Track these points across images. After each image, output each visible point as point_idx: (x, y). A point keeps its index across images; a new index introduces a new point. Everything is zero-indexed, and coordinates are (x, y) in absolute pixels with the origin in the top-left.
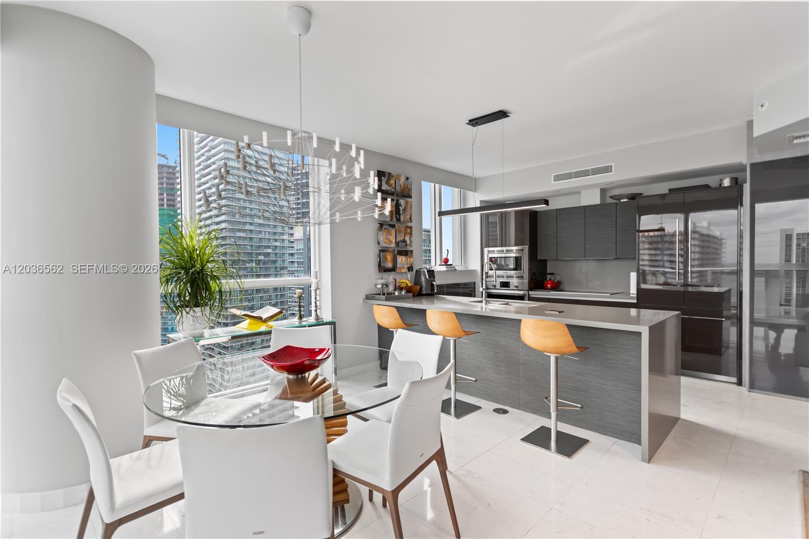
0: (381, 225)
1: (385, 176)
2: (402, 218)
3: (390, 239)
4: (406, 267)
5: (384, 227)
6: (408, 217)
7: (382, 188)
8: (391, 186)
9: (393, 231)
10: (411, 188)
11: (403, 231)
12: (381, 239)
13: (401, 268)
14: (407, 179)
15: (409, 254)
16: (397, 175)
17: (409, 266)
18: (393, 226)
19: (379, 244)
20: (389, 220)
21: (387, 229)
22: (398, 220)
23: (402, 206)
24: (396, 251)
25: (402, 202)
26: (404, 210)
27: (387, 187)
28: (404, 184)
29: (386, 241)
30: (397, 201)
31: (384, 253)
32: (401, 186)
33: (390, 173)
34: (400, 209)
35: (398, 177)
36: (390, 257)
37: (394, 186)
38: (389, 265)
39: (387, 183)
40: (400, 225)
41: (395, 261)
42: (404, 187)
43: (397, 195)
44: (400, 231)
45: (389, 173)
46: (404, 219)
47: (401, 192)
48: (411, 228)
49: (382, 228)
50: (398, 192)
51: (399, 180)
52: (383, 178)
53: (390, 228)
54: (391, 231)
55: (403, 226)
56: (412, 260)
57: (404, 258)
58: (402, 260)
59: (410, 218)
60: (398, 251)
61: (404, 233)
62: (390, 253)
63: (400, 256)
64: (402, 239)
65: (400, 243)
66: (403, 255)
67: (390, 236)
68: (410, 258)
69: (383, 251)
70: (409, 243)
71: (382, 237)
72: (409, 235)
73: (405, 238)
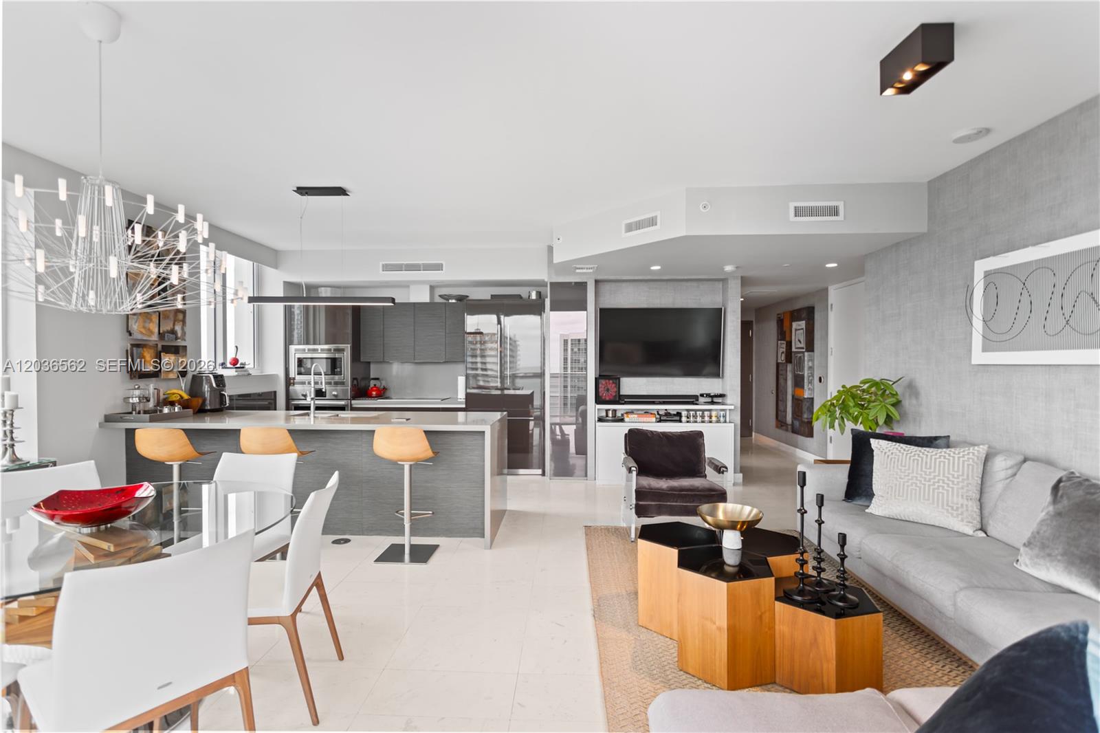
3: (149, 328)
9: (155, 316)
11: (171, 316)
12: (134, 327)
13: (167, 373)
15: (180, 351)
19: (130, 335)
24: (160, 347)
29: (142, 330)
31: (140, 350)
36: (149, 355)
44: (166, 317)
48: (183, 313)
54: (151, 315)
55: (172, 309)
60: (163, 346)
61: (172, 319)
62: (150, 350)
63: (166, 353)
64: (169, 329)
65: (166, 334)
66: (172, 353)
67: (150, 323)
68: (183, 357)
69: (138, 346)
70: (182, 335)
71: (137, 324)
72: (181, 323)
73: (174, 328)
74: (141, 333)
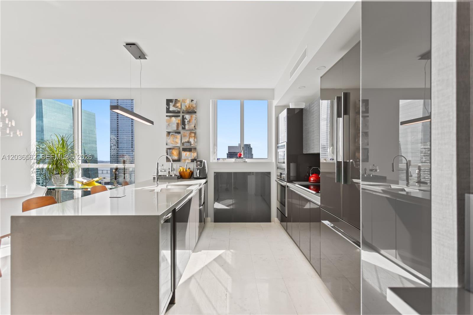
0: (169, 133)
1: (173, 102)
2: (187, 127)
3: (177, 141)
4: (190, 159)
5: (171, 134)
6: (193, 126)
7: (170, 110)
8: (177, 107)
9: (179, 136)
10: (196, 107)
11: (188, 135)
12: (169, 141)
13: (185, 160)
14: (192, 100)
15: (192, 150)
16: (182, 100)
17: (193, 158)
18: (179, 133)
19: (167, 144)
20: (175, 129)
21: (173, 135)
22: (184, 128)
23: (187, 119)
24: (181, 149)
25: (187, 117)
26: (189, 122)
27: (175, 108)
28: (189, 104)
29: (173, 142)
30: (183, 116)
31: (171, 150)
32: (186, 106)
33: (177, 100)
34: (185, 121)
35: (184, 101)
36: (176, 152)
37: (180, 107)
38: (176, 157)
39: (174, 106)
40: (185, 132)
41: (180, 154)
42: (189, 107)
43: (183, 113)
44: (185, 136)
45: (175, 100)
46: (188, 127)
47: (186, 110)
48: (195, 133)
49: (169, 134)
50: (184, 110)
51: (185, 103)
52: (170, 103)
53: (176, 134)
54: (177, 136)
55: (189, 132)
56: (195, 154)
57: (188, 153)
58: (186, 154)
59: (195, 127)
60: (183, 148)
61: (188, 136)
62: (176, 150)
63: (184, 151)
64: (186, 141)
65: (185, 143)
66: (188, 151)
67: (176, 139)
68: (194, 152)
69: (170, 149)
70: (194, 143)
71: (170, 140)
72: (193, 138)
73: (189, 140)
74: (172, 143)
